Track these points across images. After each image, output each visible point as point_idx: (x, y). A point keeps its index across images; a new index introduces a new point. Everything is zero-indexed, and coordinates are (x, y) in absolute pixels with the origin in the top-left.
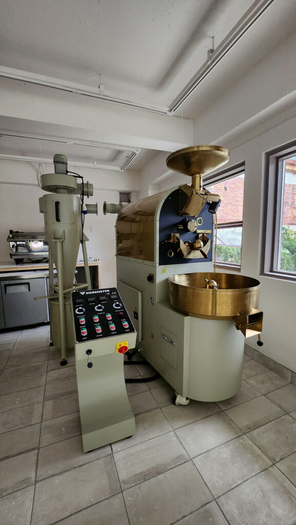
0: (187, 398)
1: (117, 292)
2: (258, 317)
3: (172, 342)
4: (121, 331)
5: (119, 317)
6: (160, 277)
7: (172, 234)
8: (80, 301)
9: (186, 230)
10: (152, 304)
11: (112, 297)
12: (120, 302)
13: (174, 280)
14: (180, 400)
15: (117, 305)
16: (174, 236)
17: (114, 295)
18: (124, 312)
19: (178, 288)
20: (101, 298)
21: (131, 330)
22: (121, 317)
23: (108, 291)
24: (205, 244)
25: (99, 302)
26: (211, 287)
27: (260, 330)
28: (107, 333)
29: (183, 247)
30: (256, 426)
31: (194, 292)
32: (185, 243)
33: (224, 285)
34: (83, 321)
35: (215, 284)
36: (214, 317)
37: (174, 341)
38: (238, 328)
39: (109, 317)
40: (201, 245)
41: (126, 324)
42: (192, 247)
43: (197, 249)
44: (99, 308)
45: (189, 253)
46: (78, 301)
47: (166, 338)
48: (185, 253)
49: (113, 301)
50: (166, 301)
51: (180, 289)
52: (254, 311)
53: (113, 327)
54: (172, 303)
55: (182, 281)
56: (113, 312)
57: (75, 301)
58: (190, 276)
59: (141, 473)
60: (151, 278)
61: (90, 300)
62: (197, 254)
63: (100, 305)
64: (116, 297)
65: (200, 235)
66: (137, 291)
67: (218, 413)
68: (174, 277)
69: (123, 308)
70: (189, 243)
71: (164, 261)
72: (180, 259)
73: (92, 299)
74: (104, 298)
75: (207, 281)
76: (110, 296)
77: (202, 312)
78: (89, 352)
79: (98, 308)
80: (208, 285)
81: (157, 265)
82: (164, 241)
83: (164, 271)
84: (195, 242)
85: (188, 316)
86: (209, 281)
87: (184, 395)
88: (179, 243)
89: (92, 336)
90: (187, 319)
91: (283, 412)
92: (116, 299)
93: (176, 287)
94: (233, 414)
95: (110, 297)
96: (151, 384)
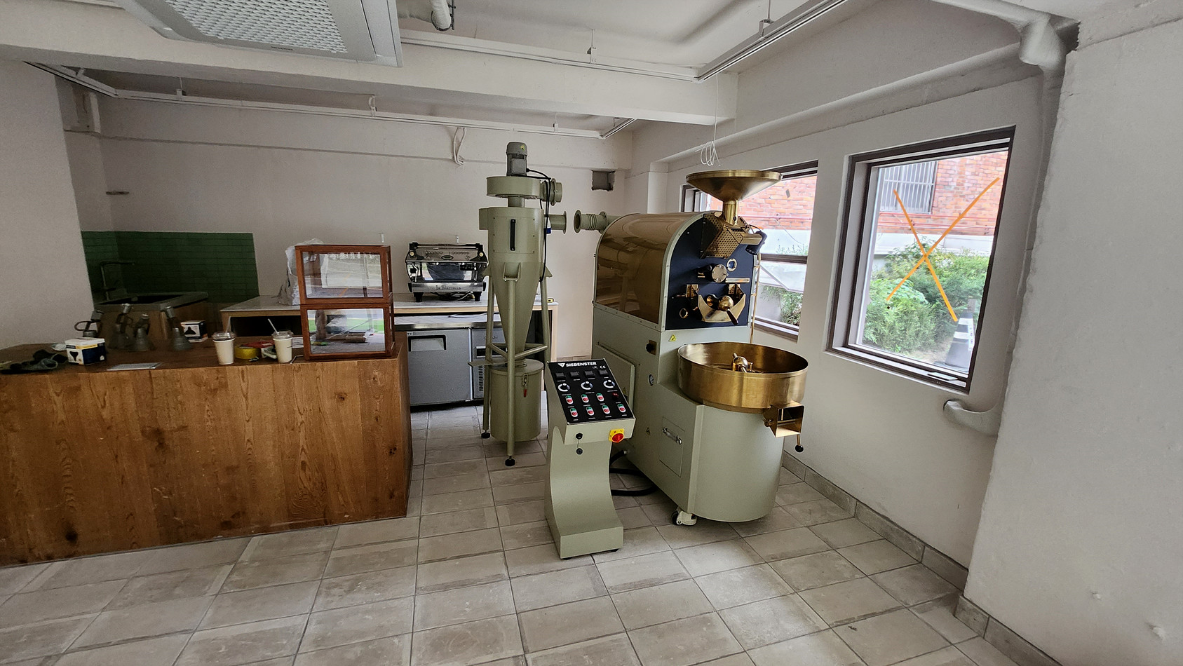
0: (694, 517)
1: (606, 366)
2: (797, 413)
3: (677, 440)
4: (616, 415)
5: (614, 399)
6: (666, 346)
7: (688, 285)
8: (562, 375)
9: (709, 278)
10: (652, 385)
11: (601, 372)
12: (613, 380)
13: (685, 352)
14: (684, 518)
15: (608, 384)
16: (690, 288)
17: (603, 369)
18: (619, 392)
19: (691, 367)
20: (587, 373)
21: (629, 415)
22: (616, 399)
23: (595, 363)
24: (736, 301)
25: (585, 378)
26: (739, 369)
27: (798, 430)
28: (600, 416)
29: (703, 306)
30: (784, 557)
31: (712, 374)
32: (705, 300)
33: (759, 364)
34: (570, 401)
35: (746, 362)
36: (739, 409)
37: (681, 438)
38: (767, 425)
39: (601, 398)
40: (729, 304)
41: (622, 408)
42: (716, 306)
43: (724, 309)
44: (586, 386)
45: (711, 314)
46: (558, 375)
47: (669, 434)
48: (704, 315)
49: (602, 378)
50: (672, 381)
51: (694, 368)
52: (793, 404)
53: (607, 410)
54: (680, 386)
55: (697, 356)
56: (604, 391)
57: (555, 375)
58: (711, 348)
59: (631, 583)
60: (652, 347)
61: (572, 374)
62: (721, 316)
63: (587, 383)
64: (605, 372)
65: (731, 286)
66: (629, 363)
67: (735, 540)
68: (686, 348)
69: (616, 387)
70: (712, 298)
71: (675, 323)
72: (697, 321)
73: (576, 374)
74: (591, 373)
75: (736, 356)
76: (597, 371)
77: (721, 401)
78: (579, 436)
79: (584, 386)
80: (734, 364)
81: (663, 329)
82: (674, 296)
83: (671, 339)
84: (721, 299)
85: (702, 404)
86: (737, 358)
87: (688, 511)
88: (697, 297)
89: (584, 418)
90: (700, 409)
91: (827, 546)
92: (605, 375)
93: (688, 364)
94: (756, 542)
95: (599, 372)
96: (641, 499)
